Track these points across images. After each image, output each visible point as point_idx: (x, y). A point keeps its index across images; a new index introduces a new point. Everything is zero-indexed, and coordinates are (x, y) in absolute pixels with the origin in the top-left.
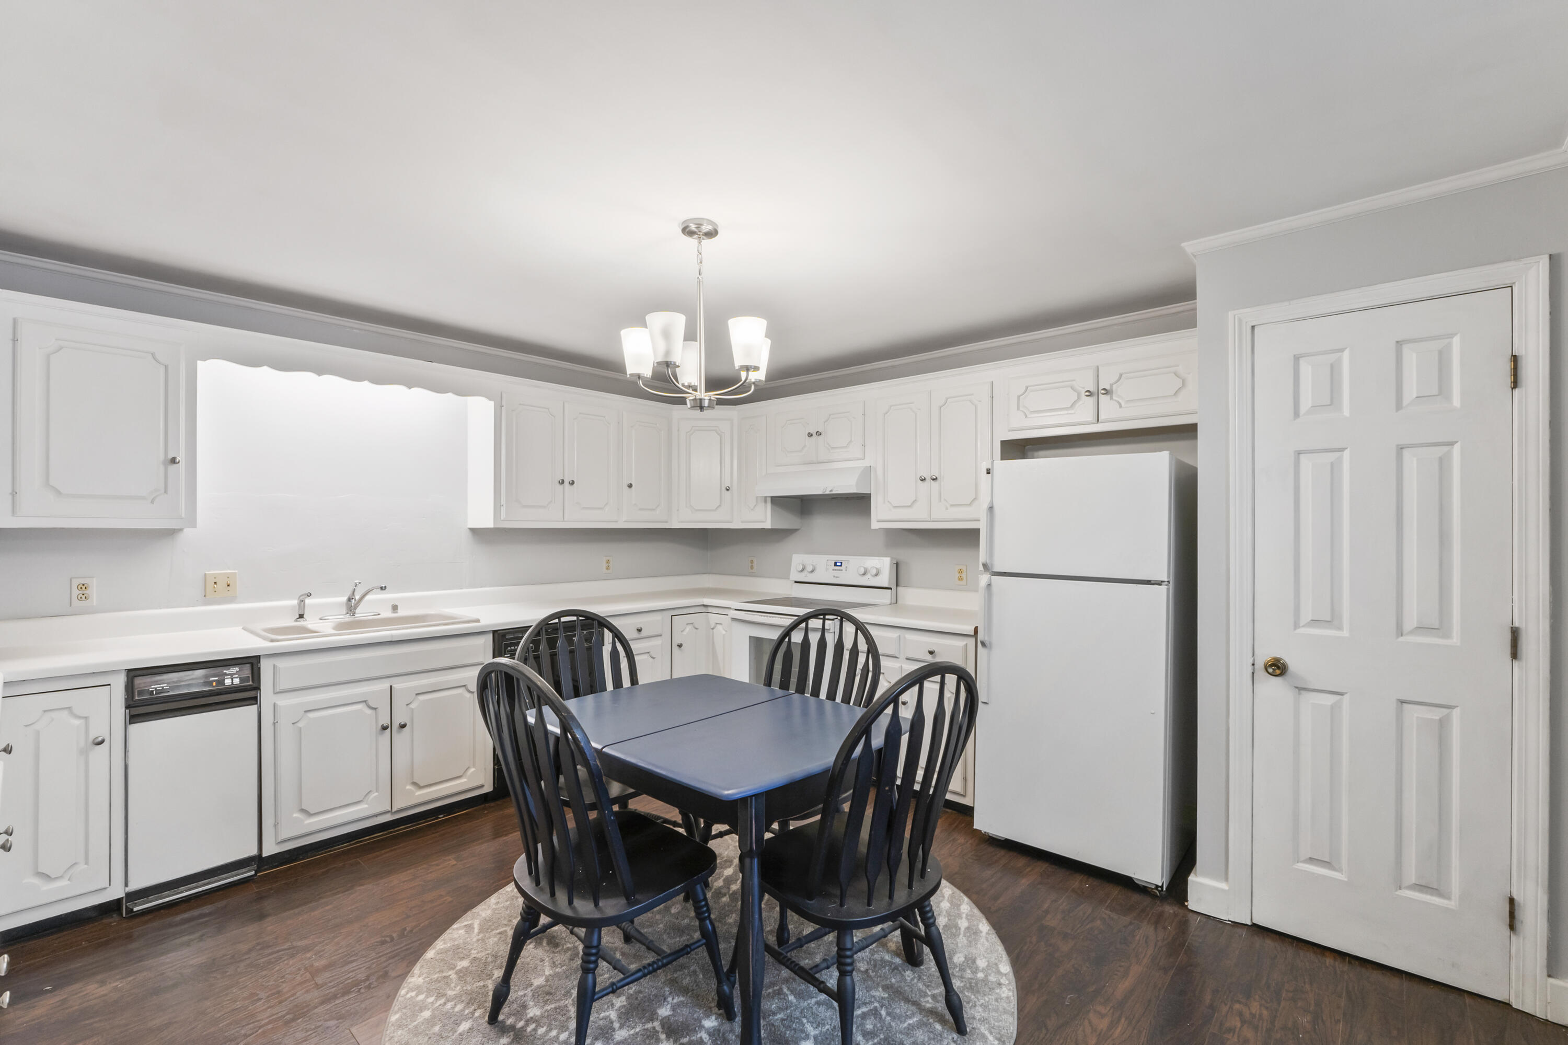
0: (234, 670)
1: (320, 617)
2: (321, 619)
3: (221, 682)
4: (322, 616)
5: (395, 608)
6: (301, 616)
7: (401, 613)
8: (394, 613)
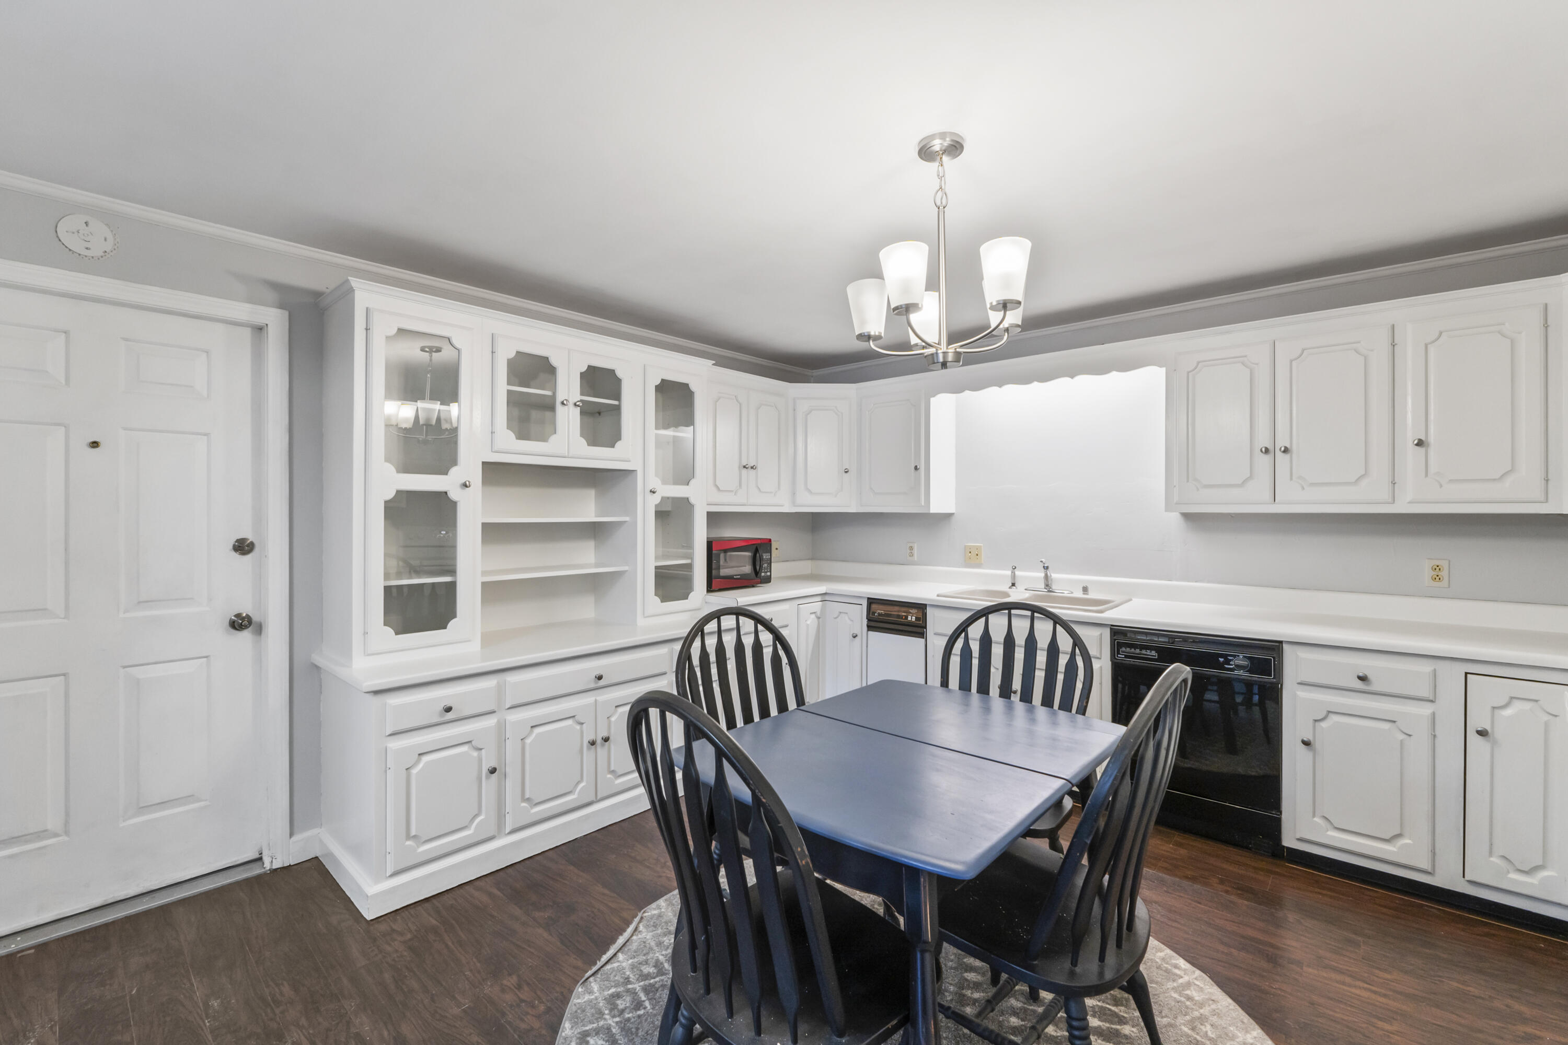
0: (914, 611)
1: (1026, 588)
2: (1026, 590)
3: (906, 618)
4: (1028, 587)
5: (1085, 590)
6: (1013, 585)
7: (1092, 595)
8: (1084, 594)
